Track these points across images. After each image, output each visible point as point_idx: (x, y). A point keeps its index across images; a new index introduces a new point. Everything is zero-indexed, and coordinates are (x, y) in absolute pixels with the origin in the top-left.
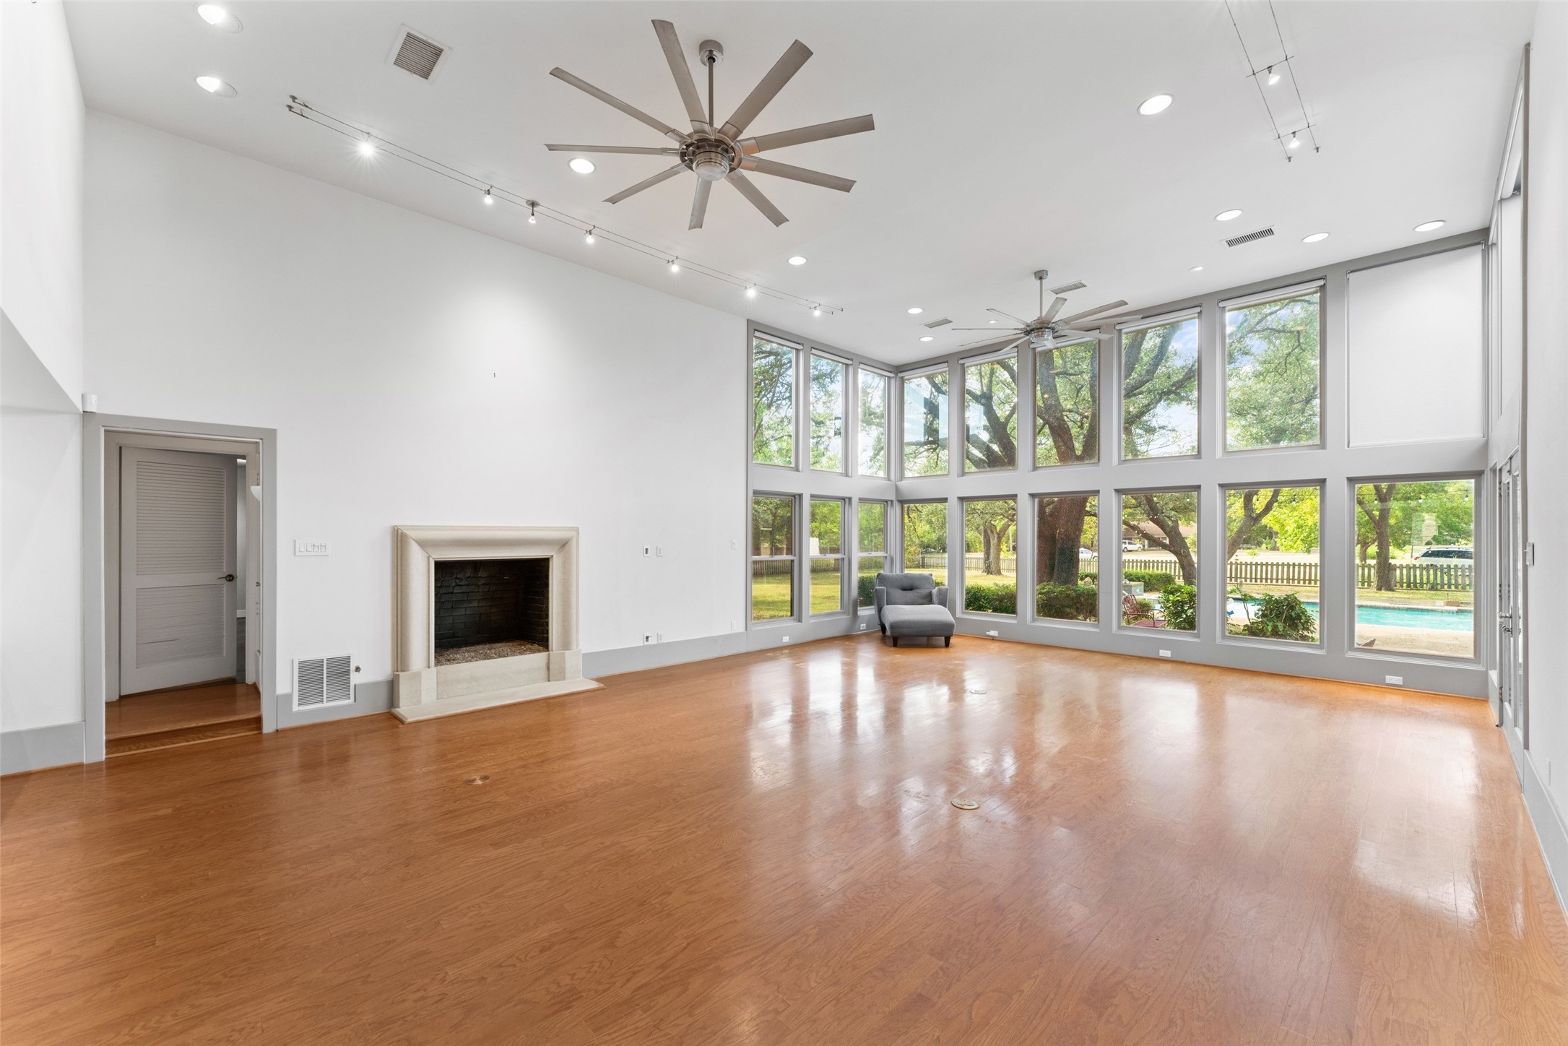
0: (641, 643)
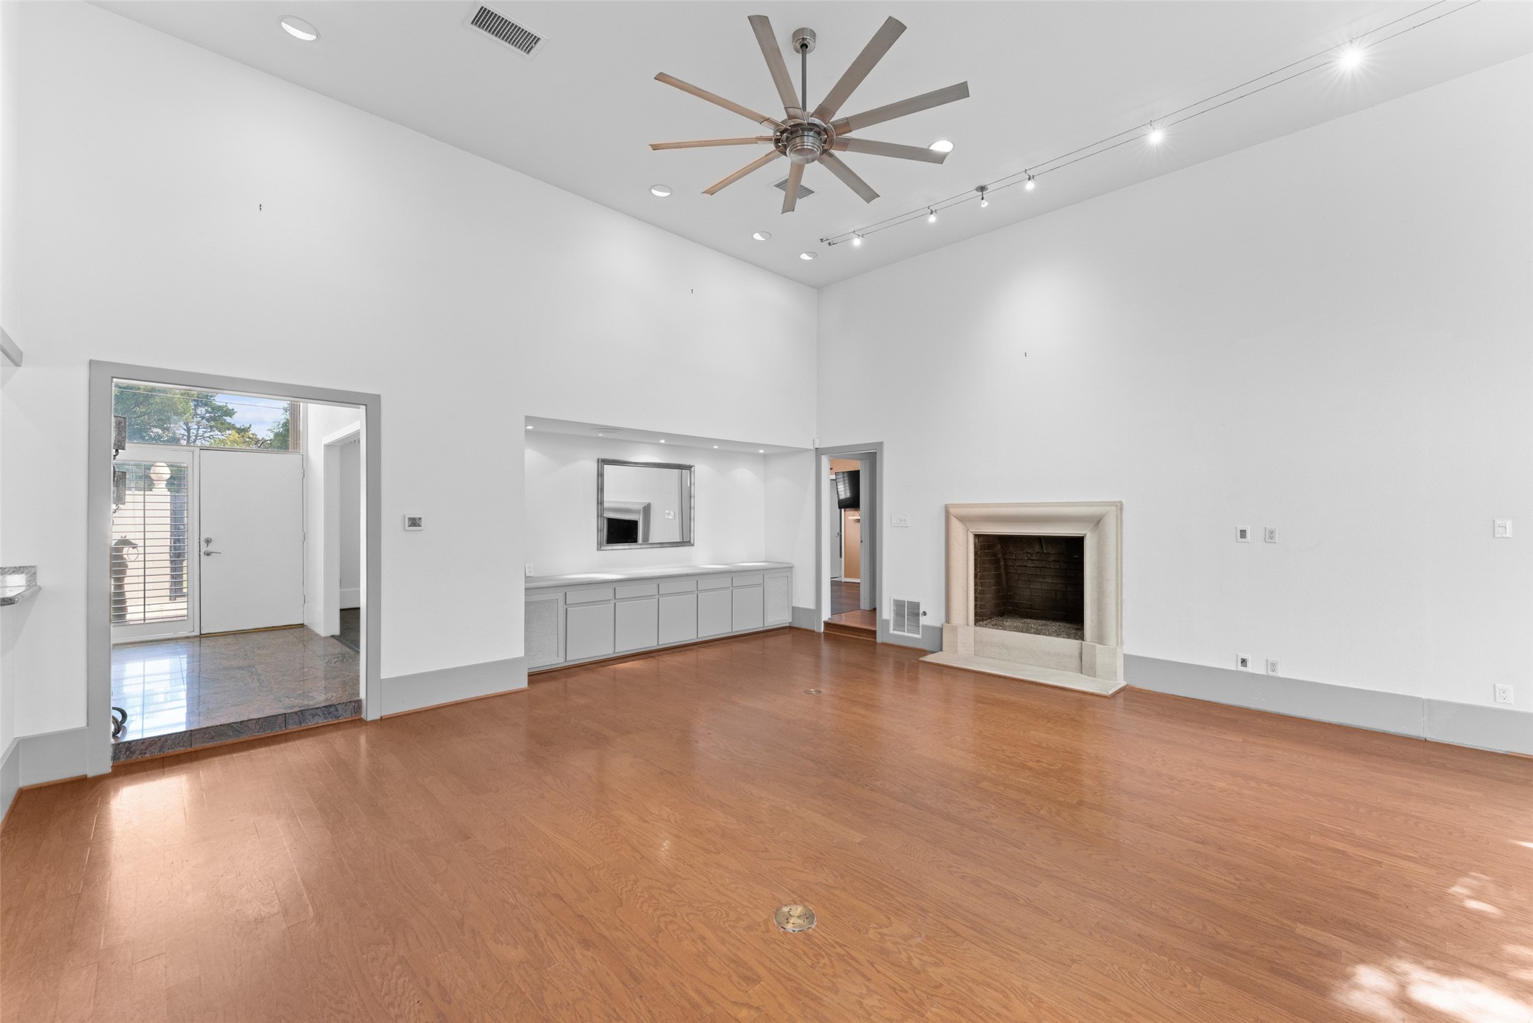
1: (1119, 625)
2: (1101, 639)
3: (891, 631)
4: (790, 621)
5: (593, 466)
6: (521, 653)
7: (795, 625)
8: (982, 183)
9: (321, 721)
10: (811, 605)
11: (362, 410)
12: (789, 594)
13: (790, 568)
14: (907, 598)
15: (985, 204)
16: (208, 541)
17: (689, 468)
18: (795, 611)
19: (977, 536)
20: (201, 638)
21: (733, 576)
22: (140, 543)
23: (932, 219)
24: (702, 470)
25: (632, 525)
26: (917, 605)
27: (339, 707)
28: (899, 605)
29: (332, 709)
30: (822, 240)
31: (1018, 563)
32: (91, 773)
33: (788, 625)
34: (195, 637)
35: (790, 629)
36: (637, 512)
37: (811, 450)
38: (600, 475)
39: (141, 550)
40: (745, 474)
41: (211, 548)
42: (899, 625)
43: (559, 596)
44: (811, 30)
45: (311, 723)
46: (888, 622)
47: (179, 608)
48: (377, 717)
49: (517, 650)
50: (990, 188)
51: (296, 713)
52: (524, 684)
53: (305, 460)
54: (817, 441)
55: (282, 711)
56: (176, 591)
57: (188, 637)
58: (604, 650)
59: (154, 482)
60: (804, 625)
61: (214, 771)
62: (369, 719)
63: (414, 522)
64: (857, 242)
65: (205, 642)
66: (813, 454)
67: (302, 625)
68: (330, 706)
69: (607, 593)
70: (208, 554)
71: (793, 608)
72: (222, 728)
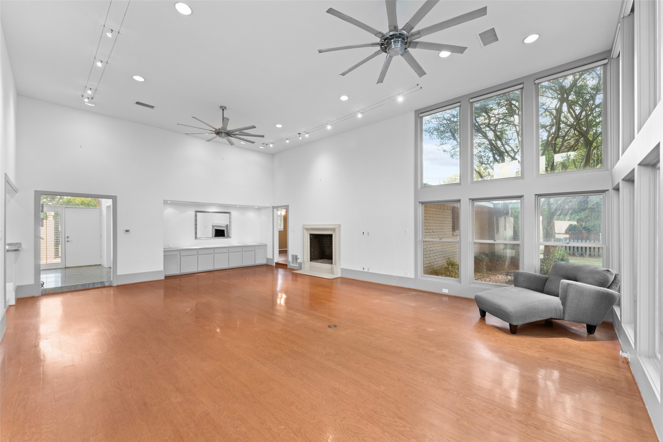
0: (362, 270)
1: (340, 260)
2: (335, 264)
3: (291, 265)
4: (266, 262)
5: (194, 213)
6: (162, 269)
7: (268, 264)
8: (300, 133)
9: (99, 286)
10: (271, 257)
11: (111, 200)
12: (266, 253)
13: (266, 245)
14: (295, 254)
15: (300, 138)
16: (68, 237)
17: (229, 213)
18: (267, 259)
19: (311, 235)
20: (65, 268)
21: (244, 248)
22: (45, 238)
23: (288, 141)
24: (234, 213)
25: (223, 231)
26: (296, 256)
27: (105, 282)
28: (293, 256)
29: (103, 283)
30: (263, 144)
31: (326, 243)
32: (36, 295)
33: (265, 264)
34: (64, 268)
35: (266, 265)
36: (224, 227)
37: (270, 207)
38: (196, 216)
39: (45, 240)
40: (251, 215)
41: (69, 240)
42: (293, 263)
43: (178, 253)
44: (224, 107)
45: (97, 286)
46: (290, 261)
47: (58, 260)
48: (116, 285)
49: (161, 268)
50: (302, 134)
51: (92, 283)
52: (163, 278)
53: (101, 210)
54: (272, 204)
55: (89, 283)
56: (57, 256)
57: (61, 268)
58: (194, 270)
59: (48, 216)
60: (270, 264)
61: (69, 296)
62: (113, 286)
63: (127, 231)
64: (271, 145)
65: (66, 269)
66: (272, 208)
67: (100, 265)
68: (102, 282)
69: (195, 252)
70: (68, 241)
71: (267, 258)
72: (71, 286)
